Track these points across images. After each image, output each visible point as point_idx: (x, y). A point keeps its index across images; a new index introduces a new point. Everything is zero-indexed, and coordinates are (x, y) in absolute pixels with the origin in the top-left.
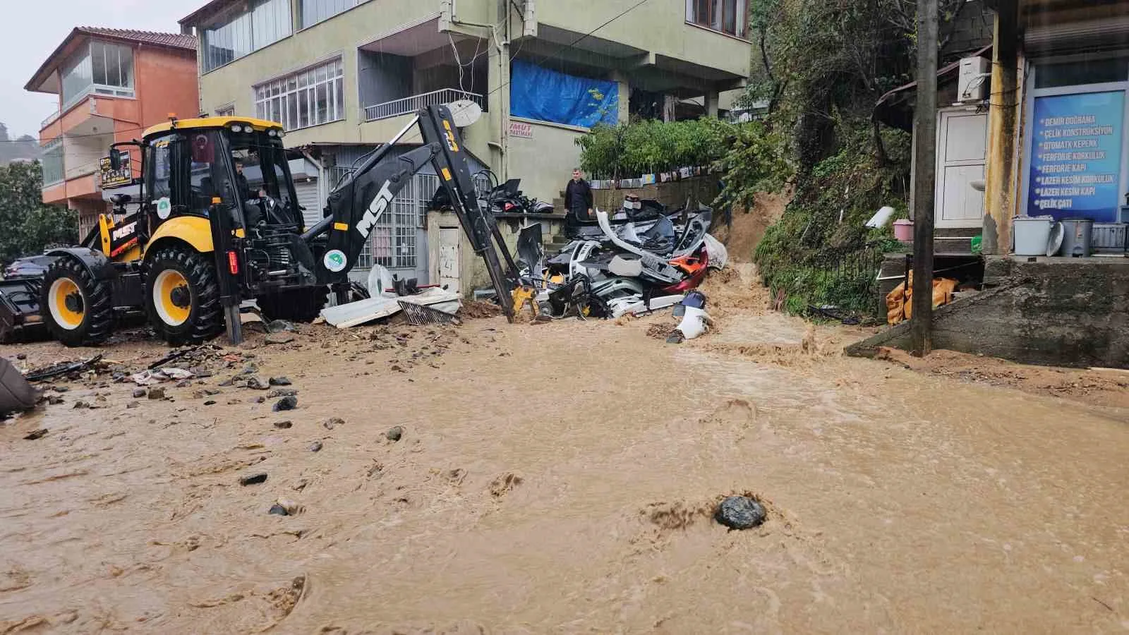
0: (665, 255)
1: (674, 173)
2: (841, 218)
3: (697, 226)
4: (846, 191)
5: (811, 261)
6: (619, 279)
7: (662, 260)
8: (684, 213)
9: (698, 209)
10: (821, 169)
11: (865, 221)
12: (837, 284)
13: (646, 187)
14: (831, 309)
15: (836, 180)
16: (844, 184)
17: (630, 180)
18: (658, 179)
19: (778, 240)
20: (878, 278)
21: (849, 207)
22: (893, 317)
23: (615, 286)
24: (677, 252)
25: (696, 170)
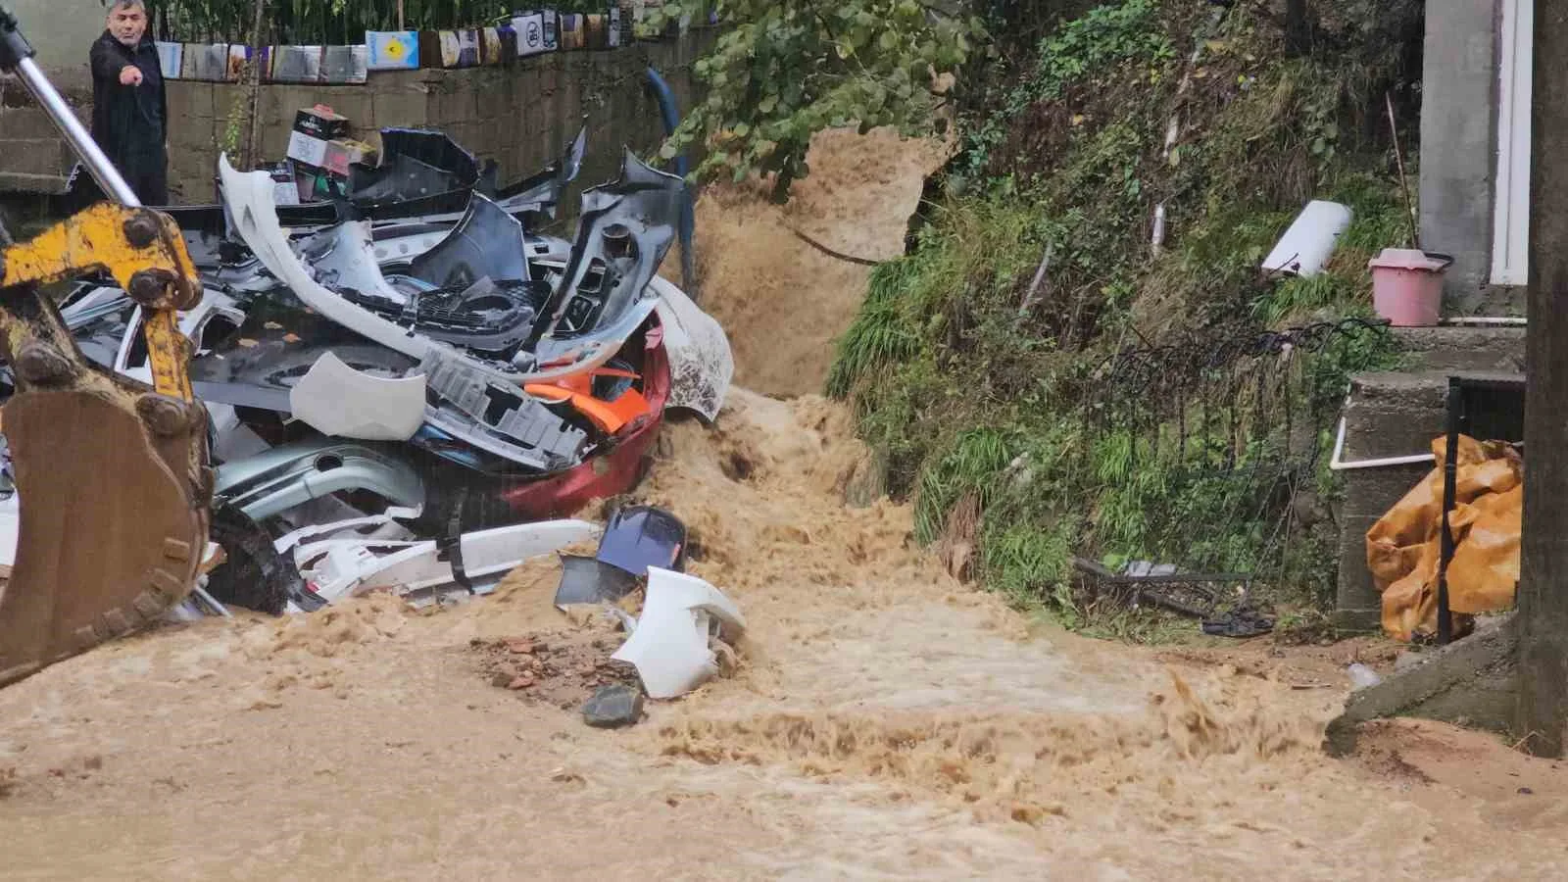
0: (507, 355)
1: (491, 34)
2: (1157, 235)
3: (620, 244)
4: (1171, 136)
5: (1069, 392)
6: (331, 451)
7: (501, 377)
8: (561, 192)
9: (624, 175)
10: (1070, 51)
11: (1255, 252)
12: (1178, 482)
13: (381, 81)
14: (1161, 579)
15: (1128, 95)
16: (1156, 115)
17: (313, 51)
18: (429, 53)
19: (929, 310)
20: (1335, 464)
21: (1184, 197)
22: (1400, 610)
23: (316, 480)
24: (548, 348)
25: (569, 28)
